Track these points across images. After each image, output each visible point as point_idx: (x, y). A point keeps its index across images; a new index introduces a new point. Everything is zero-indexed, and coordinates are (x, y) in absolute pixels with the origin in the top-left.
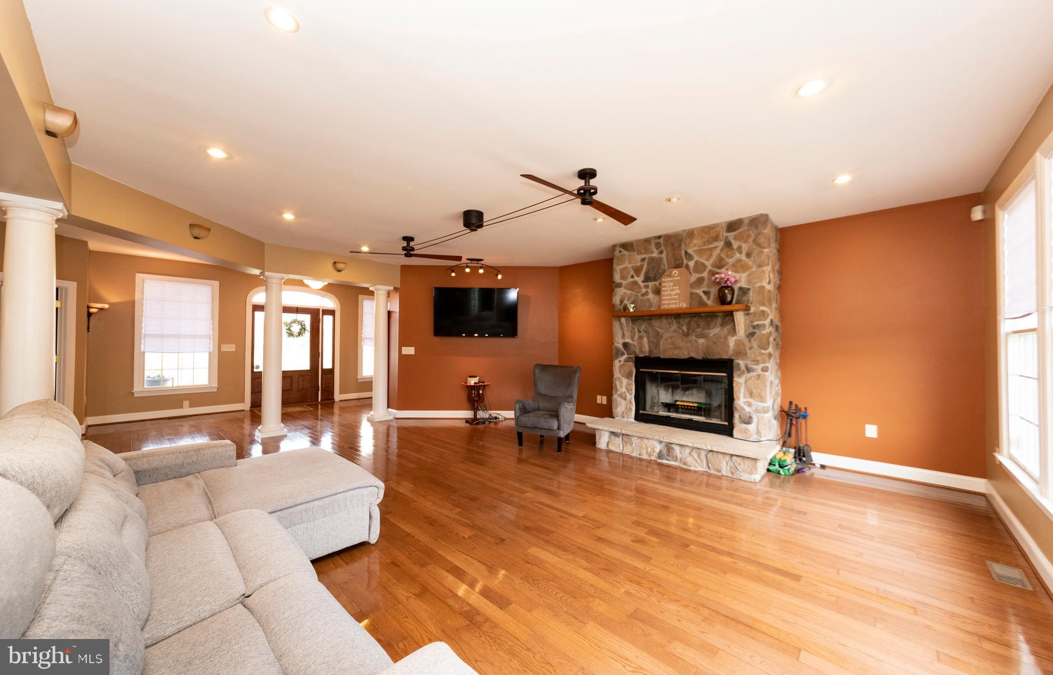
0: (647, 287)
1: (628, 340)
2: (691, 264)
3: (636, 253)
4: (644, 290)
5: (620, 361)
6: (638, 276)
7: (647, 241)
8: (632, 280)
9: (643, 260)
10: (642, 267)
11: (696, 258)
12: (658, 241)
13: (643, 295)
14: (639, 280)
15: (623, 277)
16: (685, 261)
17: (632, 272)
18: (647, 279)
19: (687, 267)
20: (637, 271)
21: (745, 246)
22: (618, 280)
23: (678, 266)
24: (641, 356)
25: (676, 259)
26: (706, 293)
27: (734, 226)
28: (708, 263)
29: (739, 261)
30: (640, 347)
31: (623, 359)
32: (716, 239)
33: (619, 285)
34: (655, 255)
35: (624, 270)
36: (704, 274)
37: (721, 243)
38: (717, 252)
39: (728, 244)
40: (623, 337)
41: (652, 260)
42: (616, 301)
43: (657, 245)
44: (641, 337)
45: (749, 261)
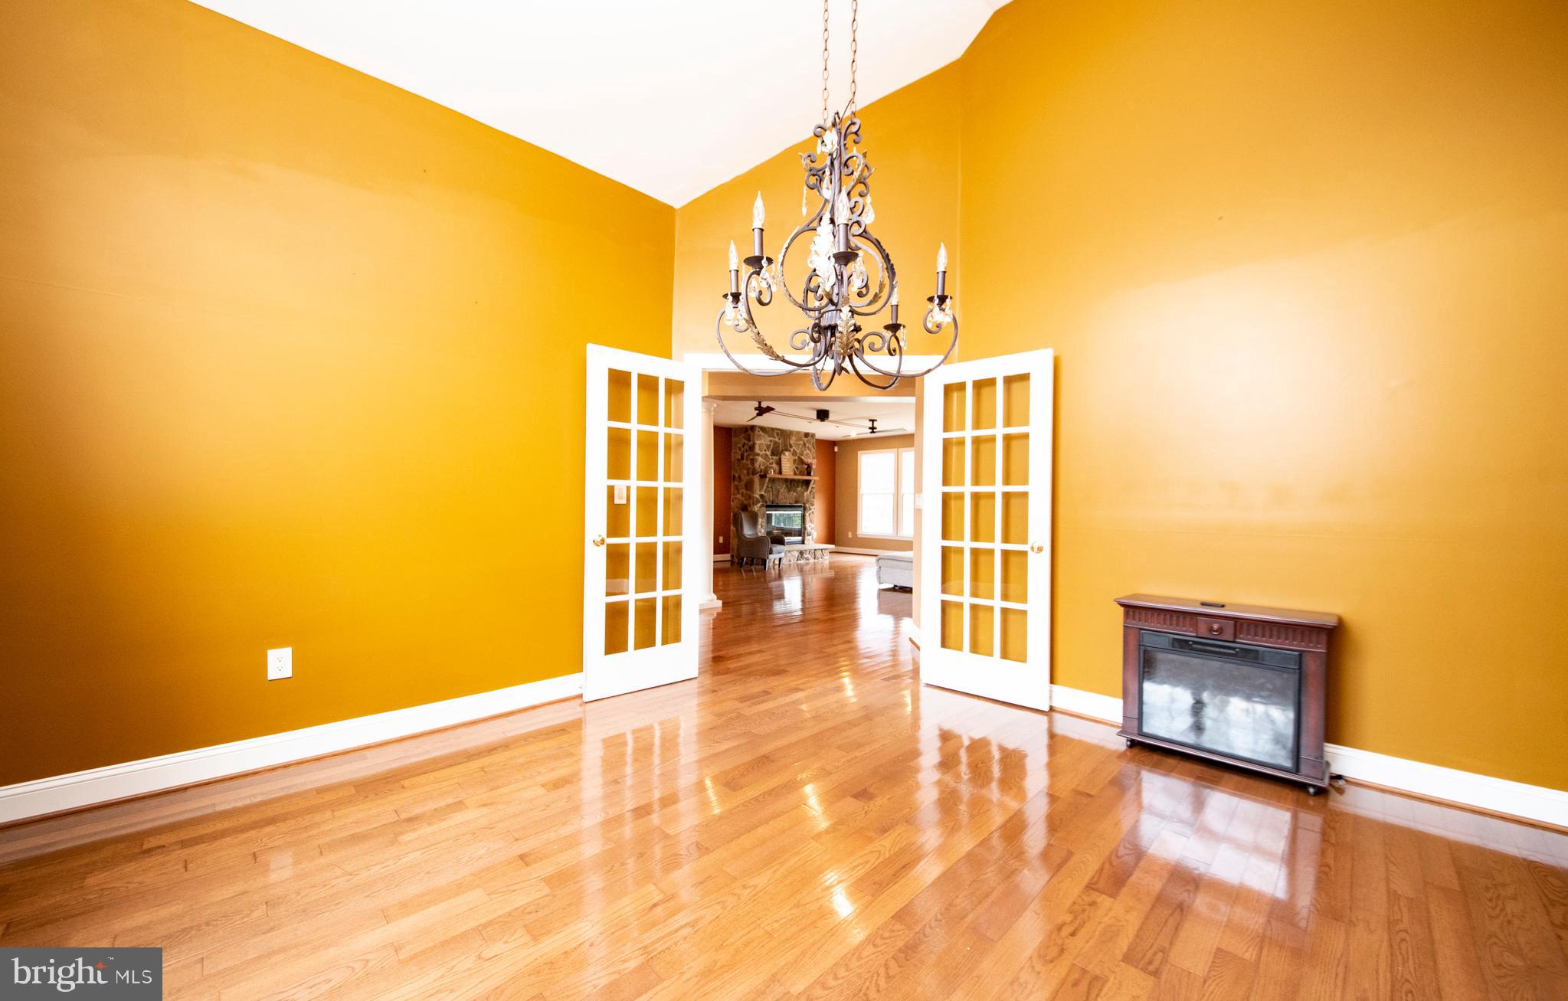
0: (772, 459)
1: (763, 493)
2: (792, 450)
3: (767, 435)
4: (771, 461)
6: (769, 451)
7: (773, 429)
8: (764, 452)
9: (771, 441)
10: (770, 445)
11: (794, 447)
12: (779, 432)
13: (771, 464)
14: (769, 453)
15: (760, 450)
16: (789, 448)
17: (765, 448)
18: (773, 454)
19: (790, 451)
20: (768, 447)
21: (810, 446)
22: (757, 450)
23: (787, 450)
24: (769, 503)
25: (786, 445)
26: (797, 468)
27: (807, 435)
28: (798, 452)
29: (808, 454)
30: (770, 497)
31: (759, 505)
32: (800, 439)
33: (758, 455)
34: (777, 440)
35: (760, 445)
36: (796, 458)
37: (802, 442)
38: (801, 446)
39: (805, 444)
40: (760, 491)
41: (775, 443)
42: (757, 465)
43: (777, 434)
44: (769, 491)
45: (810, 455)
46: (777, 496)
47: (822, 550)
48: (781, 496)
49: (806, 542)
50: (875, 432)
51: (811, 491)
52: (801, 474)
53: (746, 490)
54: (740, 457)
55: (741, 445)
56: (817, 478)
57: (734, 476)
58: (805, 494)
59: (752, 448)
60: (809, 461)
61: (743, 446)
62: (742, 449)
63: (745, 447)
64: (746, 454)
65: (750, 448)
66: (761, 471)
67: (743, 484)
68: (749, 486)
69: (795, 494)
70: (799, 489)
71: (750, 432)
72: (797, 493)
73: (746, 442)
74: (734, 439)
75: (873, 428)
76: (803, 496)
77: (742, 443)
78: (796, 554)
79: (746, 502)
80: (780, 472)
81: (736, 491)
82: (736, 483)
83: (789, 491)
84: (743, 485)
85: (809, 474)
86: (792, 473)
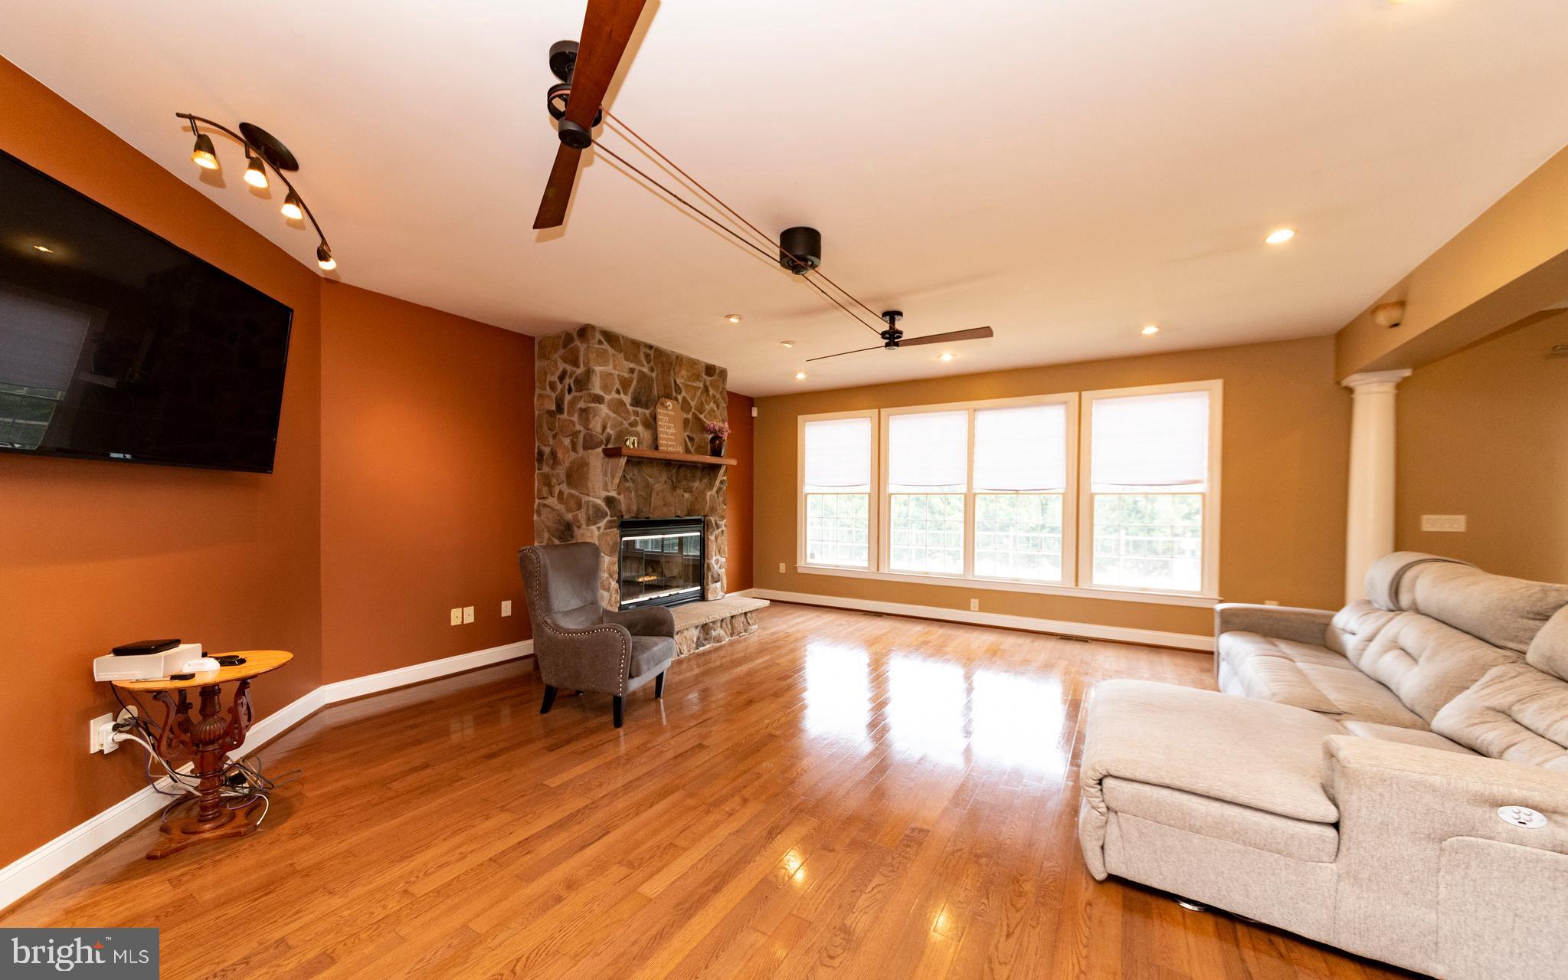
0: (636, 414)
1: (613, 494)
2: (680, 397)
3: (622, 355)
4: (633, 418)
5: (599, 528)
6: (625, 394)
7: (636, 345)
8: (617, 396)
9: (632, 371)
10: (631, 381)
11: (684, 393)
12: (649, 351)
13: (632, 425)
14: (627, 399)
15: (606, 388)
16: (674, 393)
17: (617, 385)
18: (636, 402)
19: (676, 399)
20: (625, 384)
21: (718, 396)
22: (596, 388)
23: (669, 397)
24: (627, 517)
25: (667, 386)
26: (691, 439)
27: (710, 370)
28: (693, 404)
29: (712, 410)
30: (628, 504)
31: (603, 524)
32: (698, 378)
33: (599, 399)
34: (645, 370)
35: (606, 376)
36: (690, 416)
37: (701, 385)
38: (699, 393)
39: (706, 389)
40: (606, 488)
41: (642, 375)
42: (596, 425)
43: (647, 356)
44: (628, 489)
45: (718, 413)
46: (647, 500)
47: (746, 614)
48: (655, 501)
49: (710, 596)
50: (897, 345)
51: (720, 489)
52: (700, 450)
53: (570, 484)
54: (554, 408)
55: (555, 378)
56: (733, 462)
57: (541, 454)
58: (709, 494)
59: (582, 383)
60: (717, 424)
61: (562, 378)
62: (559, 386)
63: (567, 381)
64: (568, 398)
65: (577, 381)
66: (608, 441)
67: (561, 471)
68: (577, 475)
69: (687, 495)
70: (696, 484)
71: (577, 343)
72: (691, 492)
73: (569, 368)
74: (538, 364)
75: (892, 338)
76: (704, 500)
77: (558, 373)
78: (694, 634)
79: (569, 517)
80: (657, 448)
81: (545, 489)
82: (546, 469)
83: (674, 488)
84: (563, 476)
85: (716, 452)
86: (681, 450)
